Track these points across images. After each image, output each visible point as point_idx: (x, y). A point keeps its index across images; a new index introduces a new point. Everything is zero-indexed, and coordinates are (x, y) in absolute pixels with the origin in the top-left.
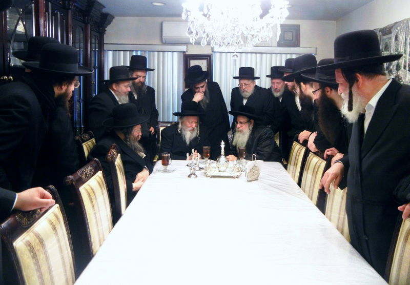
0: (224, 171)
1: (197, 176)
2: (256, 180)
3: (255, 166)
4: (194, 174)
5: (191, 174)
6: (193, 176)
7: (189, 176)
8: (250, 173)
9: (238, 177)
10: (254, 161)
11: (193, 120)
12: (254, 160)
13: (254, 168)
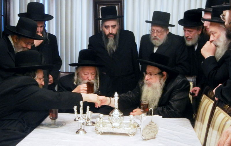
0: (118, 128)
1: (85, 132)
2: (154, 138)
3: (152, 122)
4: (83, 130)
5: (79, 130)
6: (81, 132)
7: (77, 132)
8: (146, 131)
9: (134, 134)
10: (151, 116)
11: (88, 71)
12: (151, 114)
13: (151, 124)
